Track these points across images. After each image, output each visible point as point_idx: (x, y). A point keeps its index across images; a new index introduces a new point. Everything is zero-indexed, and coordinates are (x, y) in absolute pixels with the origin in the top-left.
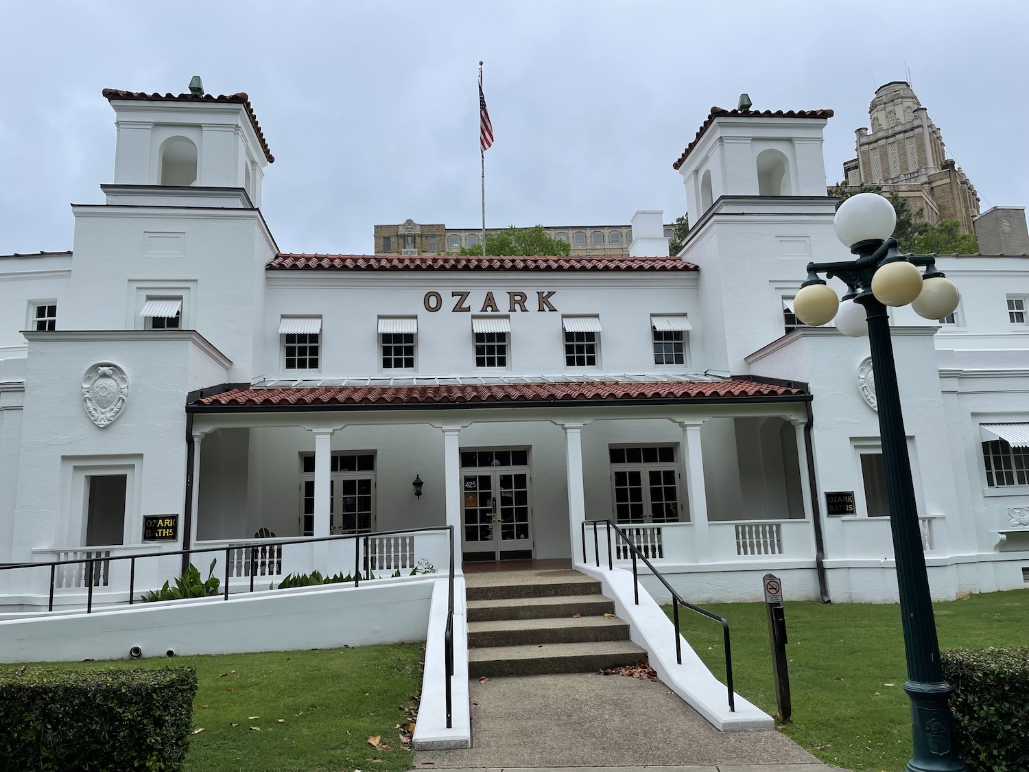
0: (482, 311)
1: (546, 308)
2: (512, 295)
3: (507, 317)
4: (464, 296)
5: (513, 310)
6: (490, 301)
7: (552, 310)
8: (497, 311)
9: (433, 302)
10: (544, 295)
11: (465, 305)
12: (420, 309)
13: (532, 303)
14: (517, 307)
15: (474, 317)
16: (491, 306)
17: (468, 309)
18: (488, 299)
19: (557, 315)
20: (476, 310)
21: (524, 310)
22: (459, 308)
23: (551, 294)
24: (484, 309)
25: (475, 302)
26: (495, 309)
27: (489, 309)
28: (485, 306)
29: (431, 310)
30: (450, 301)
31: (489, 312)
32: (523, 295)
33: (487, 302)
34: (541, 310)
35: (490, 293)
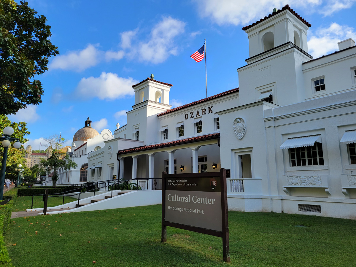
1: (210, 112)
2: (203, 110)
3: (202, 117)
4: (192, 113)
5: (203, 115)
6: (198, 113)
7: (212, 112)
10: (210, 108)
12: (184, 120)
13: (207, 112)
15: (195, 119)
17: (193, 117)
19: (213, 113)
20: (195, 117)
21: (205, 114)
22: (192, 117)
23: (212, 107)
25: (195, 115)
28: (197, 115)
29: (186, 119)
30: (190, 115)
31: (198, 117)
32: (205, 109)
33: (197, 114)
34: (209, 113)
35: (198, 111)
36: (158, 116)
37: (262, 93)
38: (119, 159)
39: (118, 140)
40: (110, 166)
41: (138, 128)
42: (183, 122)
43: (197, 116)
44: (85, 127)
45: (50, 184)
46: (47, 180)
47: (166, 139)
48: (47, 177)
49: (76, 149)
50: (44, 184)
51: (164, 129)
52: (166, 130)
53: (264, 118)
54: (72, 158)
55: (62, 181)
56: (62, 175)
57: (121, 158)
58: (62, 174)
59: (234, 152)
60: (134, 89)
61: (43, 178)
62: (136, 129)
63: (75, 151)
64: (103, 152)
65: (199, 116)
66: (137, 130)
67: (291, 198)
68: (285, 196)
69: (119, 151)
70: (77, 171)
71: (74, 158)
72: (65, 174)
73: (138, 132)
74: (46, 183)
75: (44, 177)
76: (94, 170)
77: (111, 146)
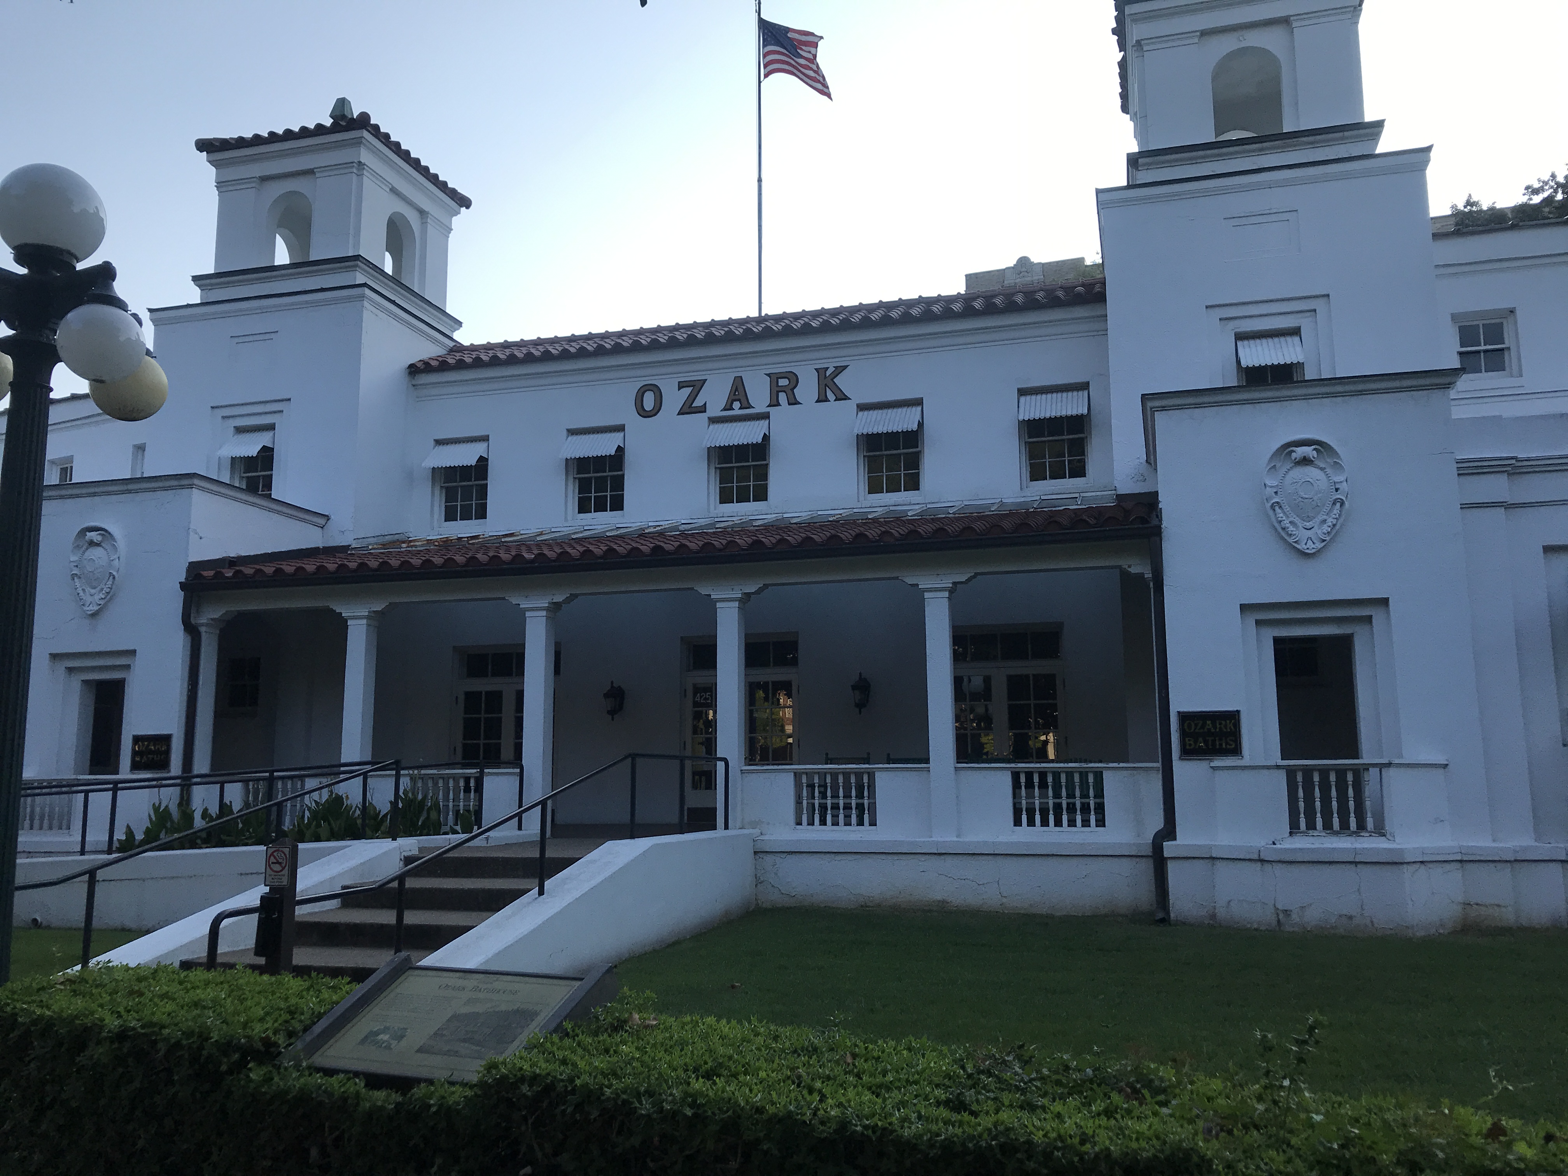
0: (725, 409)
1: (830, 395)
2: (774, 378)
3: (765, 416)
4: (697, 386)
5: (774, 403)
6: (738, 392)
7: (842, 397)
8: (750, 407)
9: (649, 401)
10: (828, 373)
11: (698, 403)
12: (629, 417)
13: (807, 389)
14: (782, 397)
15: (713, 420)
16: (739, 400)
17: (703, 409)
18: (734, 388)
19: (847, 406)
20: (714, 411)
21: (793, 402)
22: (688, 409)
23: (840, 370)
24: (728, 407)
26: (745, 404)
27: (737, 405)
28: (730, 402)
29: (647, 415)
30: (674, 398)
31: (737, 410)
32: (794, 379)
33: (733, 393)
34: (822, 399)
35: (739, 380)
39: (191, 486)
41: (271, 427)
42: (619, 428)
57: (203, 618)
69: (194, 565)
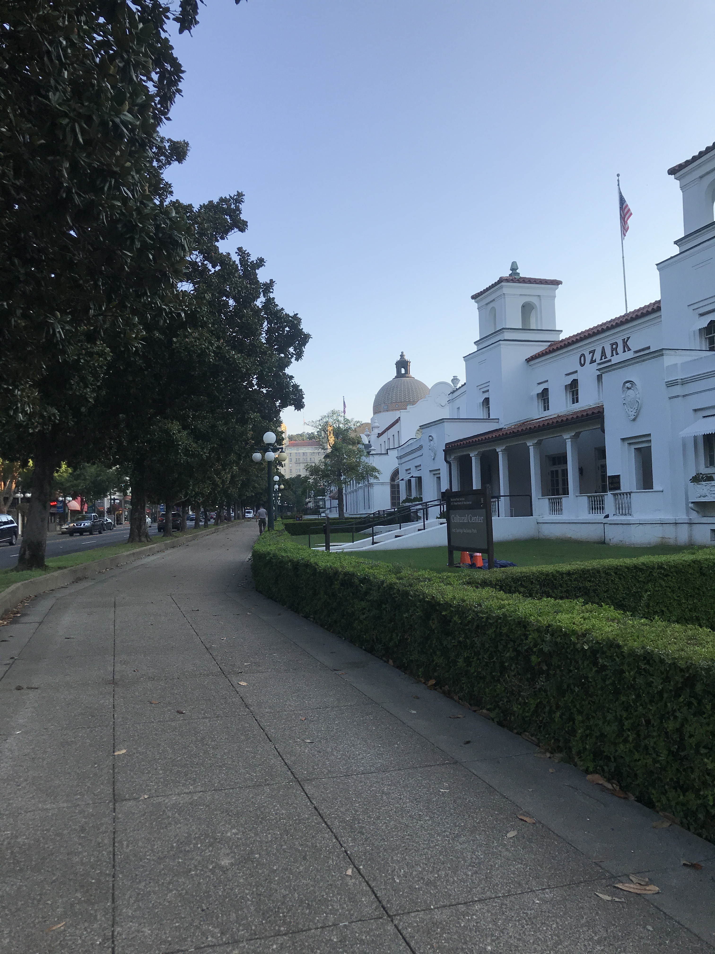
1: (626, 350)
2: (612, 345)
4: (593, 352)
5: (612, 355)
7: (629, 350)
9: (582, 360)
10: (625, 341)
11: (594, 359)
12: (578, 367)
13: (620, 348)
14: (615, 353)
15: (598, 365)
17: (595, 361)
18: (603, 351)
19: (631, 353)
20: (598, 361)
21: (617, 354)
22: (592, 361)
23: (628, 338)
25: (597, 356)
28: (602, 357)
29: (582, 365)
30: (588, 357)
32: (616, 344)
33: (602, 353)
34: (624, 351)
35: (603, 347)
36: (528, 362)
37: (701, 315)
38: (448, 459)
39: (444, 422)
40: (434, 474)
41: (488, 391)
42: (576, 372)
43: (601, 359)
44: (396, 377)
45: (334, 515)
46: (328, 505)
47: (548, 409)
48: (328, 500)
49: (380, 432)
50: (323, 515)
51: (540, 389)
52: (546, 390)
53: (666, 380)
54: (371, 457)
55: (357, 509)
56: (356, 495)
57: (451, 459)
58: (356, 491)
59: (626, 443)
60: (476, 302)
61: (321, 503)
62: (484, 392)
63: (378, 437)
64: (421, 447)
65: (606, 358)
66: (486, 395)
67: (705, 520)
68: (695, 516)
69: (446, 444)
70: (382, 484)
71: (376, 457)
72: (360, 492)
73: (486, 401)
74: (328, 512)
75: (321, 499)
76: (409, 481)
77: (434, 435)
